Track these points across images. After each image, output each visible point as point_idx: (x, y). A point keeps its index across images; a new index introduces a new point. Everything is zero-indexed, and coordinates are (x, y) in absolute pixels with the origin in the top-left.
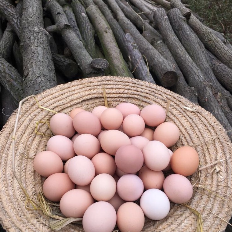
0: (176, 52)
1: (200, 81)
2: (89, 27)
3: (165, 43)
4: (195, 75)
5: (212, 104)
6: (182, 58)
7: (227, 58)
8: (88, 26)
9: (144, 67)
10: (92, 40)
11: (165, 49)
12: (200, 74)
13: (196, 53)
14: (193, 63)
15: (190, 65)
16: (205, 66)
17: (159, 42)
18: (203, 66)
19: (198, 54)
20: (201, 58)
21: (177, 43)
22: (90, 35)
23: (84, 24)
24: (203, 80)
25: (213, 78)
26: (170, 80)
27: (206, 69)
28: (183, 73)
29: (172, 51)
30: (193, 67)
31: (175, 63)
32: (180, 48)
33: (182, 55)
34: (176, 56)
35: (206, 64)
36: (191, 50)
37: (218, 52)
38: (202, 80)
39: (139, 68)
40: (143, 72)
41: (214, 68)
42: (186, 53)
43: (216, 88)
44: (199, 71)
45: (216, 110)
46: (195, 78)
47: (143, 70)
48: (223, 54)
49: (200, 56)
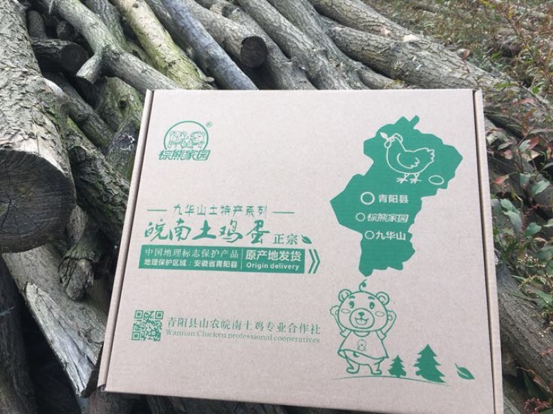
0: (264, 19)
1: (308, 49)
2: (108, 8)
3: (244, 11)
4: (298, 44)
5: (329, 75)
6: (275, 25)
7: (352, 17)
8: (106, 6)
9: (194, 23)
10: (117, 27)
11: (246, 18)
12: (307, 40)
13: (298, 16)
14: (293, 27)
15: (289, 31)
16: (315, 30)
17: (235, 11)
18: (313, 31)
19: (302, 15)
20: (307, 21)
21: (263, 5)
22: (111, 19)
23: (99, 6)
24: (311, 46)
25: (331, 46)
26: (254, 52)
27: (318, 35)
28: (278, 45)
29: (258, 19)
30: (293, 33)
31: (264, 33)
32: (268, 10)
33: (273, 20)
34: (265, 24)
35: (316, 27)
36: (289, 12)
37: (338, 11)
38: (309, 47)
39: (186, 26)
40: (194, 31)
41: (335, 37)
42: (280, 15)
43: (337, 58)
44: (305, 36)
45: (336, 82)
46: (298, 47)
47: (194, 27)
48: (345, 13)
49: (305, 18)
